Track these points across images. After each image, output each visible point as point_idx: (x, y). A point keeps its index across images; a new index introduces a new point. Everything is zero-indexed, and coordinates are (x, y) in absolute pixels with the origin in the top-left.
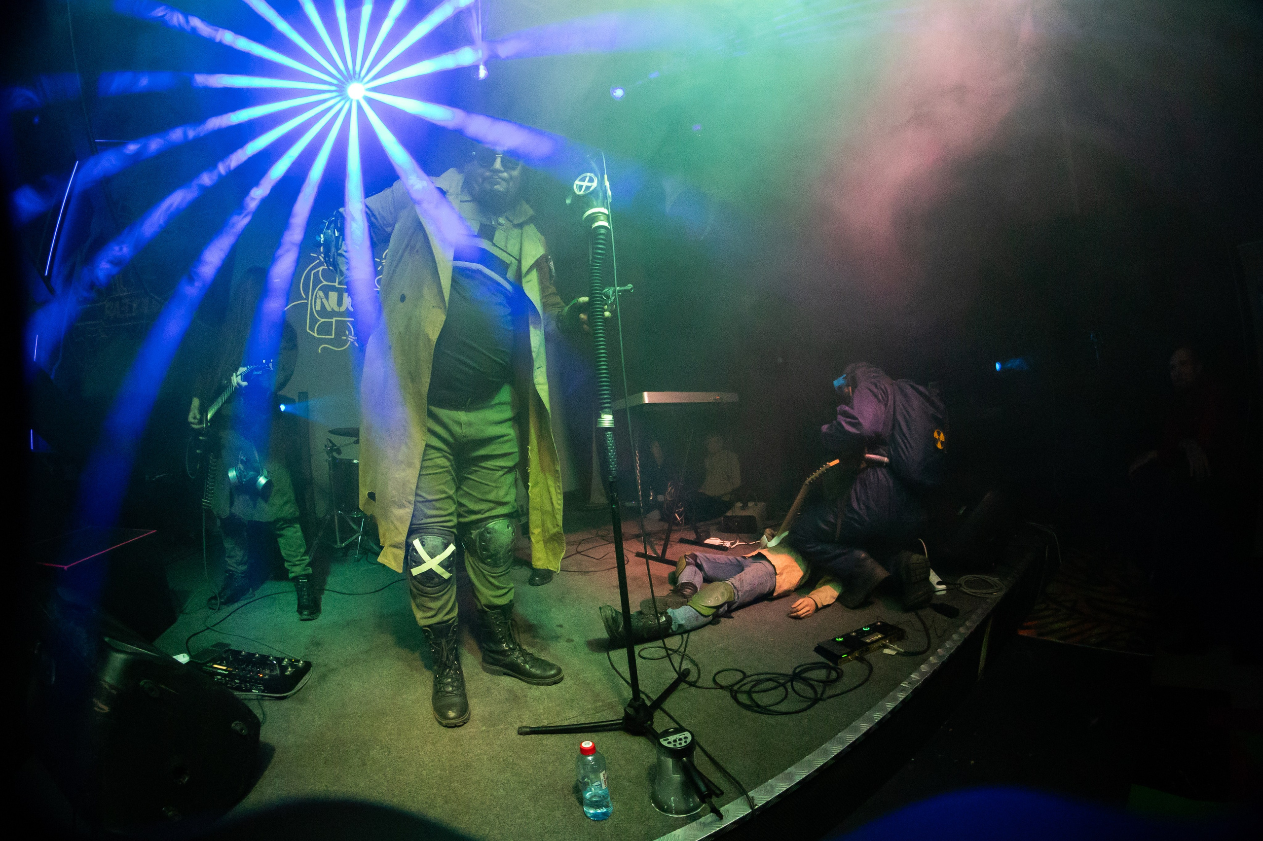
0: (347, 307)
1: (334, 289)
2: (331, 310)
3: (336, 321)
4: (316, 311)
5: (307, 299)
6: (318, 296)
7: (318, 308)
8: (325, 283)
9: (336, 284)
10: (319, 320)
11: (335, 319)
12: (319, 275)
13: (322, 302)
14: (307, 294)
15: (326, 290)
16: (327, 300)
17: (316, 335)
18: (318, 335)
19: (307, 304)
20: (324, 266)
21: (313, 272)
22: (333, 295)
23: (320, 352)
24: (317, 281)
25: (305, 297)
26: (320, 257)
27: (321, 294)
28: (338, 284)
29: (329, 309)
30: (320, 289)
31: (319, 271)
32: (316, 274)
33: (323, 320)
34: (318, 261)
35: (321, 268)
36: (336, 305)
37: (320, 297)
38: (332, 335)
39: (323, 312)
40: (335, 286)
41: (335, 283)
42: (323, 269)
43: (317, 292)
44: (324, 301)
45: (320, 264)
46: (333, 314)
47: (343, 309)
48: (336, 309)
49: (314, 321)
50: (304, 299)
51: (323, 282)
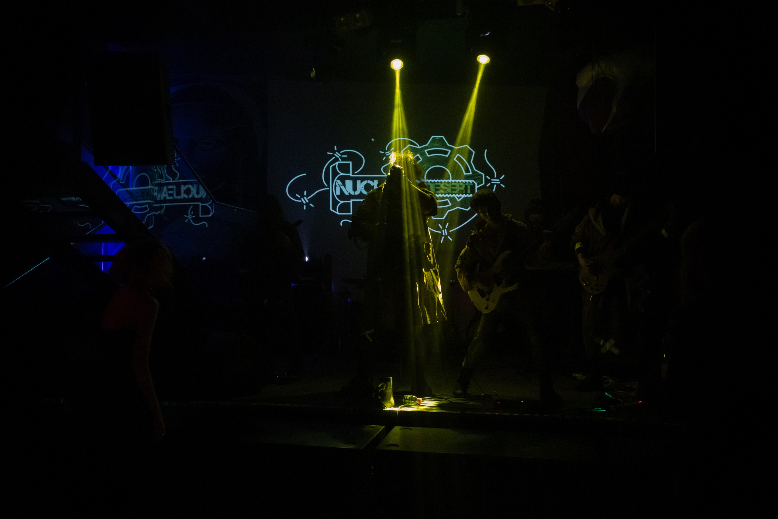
0: (361, 192)
1: (349, 178)
2: (348, 194)
3: (353, 202)
4: (337, 196)
5: (329, 187)
6: (337, 184)
7: (338, 193)
8: (342, 174)
9: (351, 175)
10: (340, 202)
11: (352, 200)
12: (336, 168)
13: (341, 190)
14: (328, 183)
15: (343, 179)
16: (345, 186)
17: (337, 213)
18: (339, 212)
19: (329, 190)
20: (339, 161)
21: (331, 167)
22: (349, 183)
23: (341, 225)
24: (335, 173)
25: (327, 186)
26: (335, 154)
27: (339, 182)
28: (353, 174)
29: (347, 194)
30: (337, 179)
31: (335, 165)
32: (334, 168)
33: (342, 202)
34: (334, 158)
35: (337, 163)
36: (352, 191)
37: (338, 185)
38: (350, 212)
39: (342, 196)
40: (350, 175)
41: (349, 173)
42: (339, 164)
43: (336, 181)
44: (343, 187)
45: (336, 160)
46: (350, 197)
47: (357, 193)
48: (352, 193)
49: (335, 203)
50: (326, 187)
51: (340, 174)
